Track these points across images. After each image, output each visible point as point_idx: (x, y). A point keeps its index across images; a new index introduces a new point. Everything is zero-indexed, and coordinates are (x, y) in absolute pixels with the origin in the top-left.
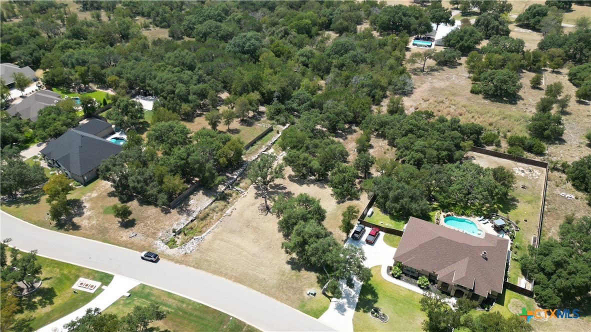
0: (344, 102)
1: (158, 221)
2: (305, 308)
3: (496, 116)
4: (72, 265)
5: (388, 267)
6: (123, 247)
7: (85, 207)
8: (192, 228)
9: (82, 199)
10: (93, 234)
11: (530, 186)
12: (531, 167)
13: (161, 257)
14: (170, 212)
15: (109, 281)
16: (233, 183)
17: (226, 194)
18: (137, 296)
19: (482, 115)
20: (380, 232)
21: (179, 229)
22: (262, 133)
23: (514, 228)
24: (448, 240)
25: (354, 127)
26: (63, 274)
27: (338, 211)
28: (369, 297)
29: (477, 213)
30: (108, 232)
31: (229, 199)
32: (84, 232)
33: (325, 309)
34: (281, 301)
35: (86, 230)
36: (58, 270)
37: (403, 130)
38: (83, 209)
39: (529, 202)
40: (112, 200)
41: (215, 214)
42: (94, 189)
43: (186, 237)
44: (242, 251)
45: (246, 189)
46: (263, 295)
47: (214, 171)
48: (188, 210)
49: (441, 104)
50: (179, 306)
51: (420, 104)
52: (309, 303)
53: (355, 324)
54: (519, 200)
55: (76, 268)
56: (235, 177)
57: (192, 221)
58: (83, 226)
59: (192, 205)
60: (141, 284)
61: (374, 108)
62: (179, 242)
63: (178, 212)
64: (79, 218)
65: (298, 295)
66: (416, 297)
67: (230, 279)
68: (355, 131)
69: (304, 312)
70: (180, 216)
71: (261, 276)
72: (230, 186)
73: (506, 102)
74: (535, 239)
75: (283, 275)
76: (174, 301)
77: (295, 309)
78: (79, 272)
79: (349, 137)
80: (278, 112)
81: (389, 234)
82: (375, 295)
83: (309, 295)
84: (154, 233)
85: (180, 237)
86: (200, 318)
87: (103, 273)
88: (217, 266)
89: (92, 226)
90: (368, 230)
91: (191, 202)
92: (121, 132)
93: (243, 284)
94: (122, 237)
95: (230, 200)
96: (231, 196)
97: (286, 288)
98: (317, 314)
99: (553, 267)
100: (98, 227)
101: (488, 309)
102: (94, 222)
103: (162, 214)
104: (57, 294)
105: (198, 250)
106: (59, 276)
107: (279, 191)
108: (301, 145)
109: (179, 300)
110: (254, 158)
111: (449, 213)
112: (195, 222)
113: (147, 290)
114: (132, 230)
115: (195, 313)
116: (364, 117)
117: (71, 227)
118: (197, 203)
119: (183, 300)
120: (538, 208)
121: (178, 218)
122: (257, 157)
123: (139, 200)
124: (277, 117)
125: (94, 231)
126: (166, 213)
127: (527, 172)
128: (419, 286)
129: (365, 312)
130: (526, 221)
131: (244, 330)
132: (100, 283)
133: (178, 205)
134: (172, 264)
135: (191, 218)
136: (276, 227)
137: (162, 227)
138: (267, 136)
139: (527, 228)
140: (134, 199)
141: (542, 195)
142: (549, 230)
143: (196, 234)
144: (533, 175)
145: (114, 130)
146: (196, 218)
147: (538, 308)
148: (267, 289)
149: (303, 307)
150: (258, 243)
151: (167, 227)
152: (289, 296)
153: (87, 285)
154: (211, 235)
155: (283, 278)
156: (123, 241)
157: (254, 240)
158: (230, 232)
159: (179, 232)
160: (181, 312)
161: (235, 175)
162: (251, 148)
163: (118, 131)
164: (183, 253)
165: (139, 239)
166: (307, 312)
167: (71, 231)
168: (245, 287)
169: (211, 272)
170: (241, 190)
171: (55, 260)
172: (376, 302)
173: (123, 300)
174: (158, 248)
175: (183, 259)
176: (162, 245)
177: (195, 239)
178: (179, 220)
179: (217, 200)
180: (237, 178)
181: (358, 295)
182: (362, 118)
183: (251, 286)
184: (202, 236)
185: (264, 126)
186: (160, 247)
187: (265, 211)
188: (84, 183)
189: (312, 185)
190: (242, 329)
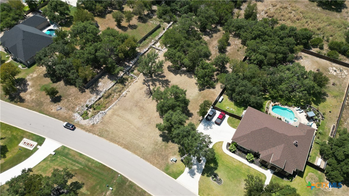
0: (212, 7)
1: (76, 98)
2: (169, 171)
3: (324, 22)
4: (19, 129)
5: (228, 143)
6: (52, 117)
7: (28, 84)
8: (99, 104)
9: (26, 78)
10: (33, 106)
11: (338, 84)
12: (342, 67)
13: (77, 127)
14: (85, 92)
15: (42, 142)
16: (129, 69)
17: (124, 78)
18: (60, 155)
19: (313, 20)
20: (226, 115)
21: (90, 105)
22: (153, 29)
23: (321, 117)
24: (272, 130)
25: (219, 28)
26: (13, 135)
27: (199, 97)
28: (212, 165)
29: (297, 103)
30: (43, 105)
31: (126, 82)
32: (27, 104)
33: (182, 172)
34: (153, 164)
35: (28, 102)
36: (10, 132)
37: (254, 34)
38: (27, 87)
39: (335, 97)
40: (47, 79)
41: (116, 94)
42: (35, 71)
43: (95, 111)
44: (131, 125)
45: (138, 75)
46: (142, 159)
47: (114, 64)
48: (97, 91)
49: (285, 10)
50: (86, 164)
51: (269, 9)
52: (171, 167)
53: (200, 185)
54: (329, 95)
55: (21, 131)
56: (131, 65)
57: (100, 98)
58: (26, 99)
59: (100, 87)
60: (63, 146)
61: (236, 11)
62: (90, 114)
63: (90, 91)
64: (24, 93)
65: (165, 161)
66: (243, 167)
67: (121, 146)
68: (219, 31)
69: (167, 173)
70: (92, 95)
71: (142, 145)
72: (127, 73)
73: (333, 10)
74: (334, 127)
75: (156, 145)
76: (83, 160)
77: (161, 171)
78: (24, 134)
79: (214, 35)
80: (165, 13)
81: (232, 117)
82: (216, 164)
83: (172, 161)
84: (74, 108)
85: (91, 110)
86: (99, 173)
87: (38, 136)
88: (113, 136)
89: (33, 99)
90: (218, 113)
91: (100, 84)
92: (54, 25)
93: (129, 150)
94: (52, 110)
95: (126, 84)
96: (127, 80)
97: (158, 155)
98: (176, 175)
99: (343, 157)
100: (36, 101)
101: (292, 180)
102: (34, 97)
103: (80, 93)
104: (9, 150)
105: (101, 122)
106: (10, 137)
107: (160, 79)
108: (177, 44)
109: (86, 160)
110: (145, 50)
111: (277, 103)
112: (102, 99)
113: (66, 151)
114: (59, 104)
115: (97, 170)
116: (226, 20)
117: (19, 100)
118: (103, 85)
119: (89, 160)
120: (341, 102)
121: (90, 96)
122: (147, 49)
123: (64, 81)
124: (164, 17)
125: (33, 103)
126: (82, 92)
127: (338, 72)
128: (247, 159)
129: (208, 176)
130: (330, 112)
131: (127, 184)
132: (37, 143)
133: (90, 86)
134: (83, 132)
135: (99, 97)
136: (155, 108)
137: (79, 103)
138: (156, 32)
139: (330, 118)
140: (61, 80)
141: (346, 91)
142: (345, 120)
143: (102, 108)
144: (343, 74)
145: (50, 22)
146: (102, 96)
147: (326, 180)
148: (145, 155)
149: (167, 170)
150: (142, 120)
151: (82, 103)
152: (159, 161)
153: (28, 144)
154: (111, 110)
155: (156, 147)
156: (53, 113)
157: (140, 117)
158: (124, 110)
159: (90, 107)
160: (88, 168)
161: (131, 64)
162: (143, 42)
163: (52, 24)
164: (92, 124)
165: (63, 112)
166: (169, 174)
167: (19, 103)
168: (131, 153)
169: (109, 140)
170: (134, 76)
171: (8, 125)
172: (216, 169)
173: (50, 157)
174: (76, 119)
175: (91, 129)
176: (79, 116)
177: (100, 113)
178: (91, 98)
179: (117, 83)
180: (132, 66)
181: (204, 163)
182: (225, 20)
183: (135, 152)
184: (105, 111)
185: (155, 23)
186: (78, 118)
187: (149, 95)
188: (28, 66)
189: (183, 75)
190: (126, 183)
